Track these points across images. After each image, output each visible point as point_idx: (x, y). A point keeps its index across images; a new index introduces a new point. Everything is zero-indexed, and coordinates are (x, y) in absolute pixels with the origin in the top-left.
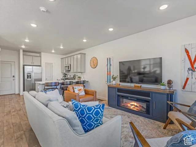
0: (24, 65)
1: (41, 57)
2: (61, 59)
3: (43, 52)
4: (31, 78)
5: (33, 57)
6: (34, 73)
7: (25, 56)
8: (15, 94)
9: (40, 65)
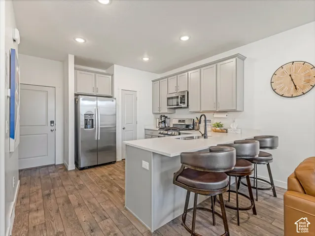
0: (76, 95)
1: (112, 75)
2: (153, 81)
3: (116, 64)
4: (92, 127)
5: (97, 75)
6: (100, 115)
7: (78, 71)
8: (55, 165)
9: (110, 95)
